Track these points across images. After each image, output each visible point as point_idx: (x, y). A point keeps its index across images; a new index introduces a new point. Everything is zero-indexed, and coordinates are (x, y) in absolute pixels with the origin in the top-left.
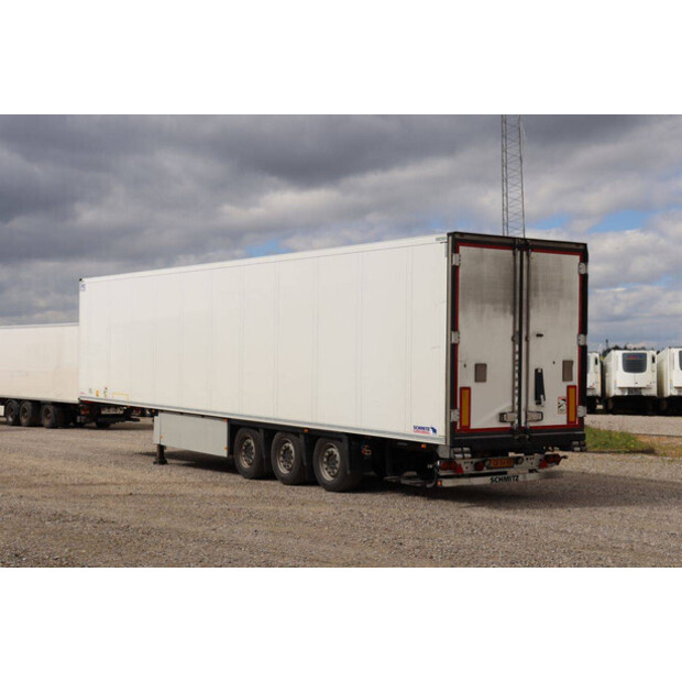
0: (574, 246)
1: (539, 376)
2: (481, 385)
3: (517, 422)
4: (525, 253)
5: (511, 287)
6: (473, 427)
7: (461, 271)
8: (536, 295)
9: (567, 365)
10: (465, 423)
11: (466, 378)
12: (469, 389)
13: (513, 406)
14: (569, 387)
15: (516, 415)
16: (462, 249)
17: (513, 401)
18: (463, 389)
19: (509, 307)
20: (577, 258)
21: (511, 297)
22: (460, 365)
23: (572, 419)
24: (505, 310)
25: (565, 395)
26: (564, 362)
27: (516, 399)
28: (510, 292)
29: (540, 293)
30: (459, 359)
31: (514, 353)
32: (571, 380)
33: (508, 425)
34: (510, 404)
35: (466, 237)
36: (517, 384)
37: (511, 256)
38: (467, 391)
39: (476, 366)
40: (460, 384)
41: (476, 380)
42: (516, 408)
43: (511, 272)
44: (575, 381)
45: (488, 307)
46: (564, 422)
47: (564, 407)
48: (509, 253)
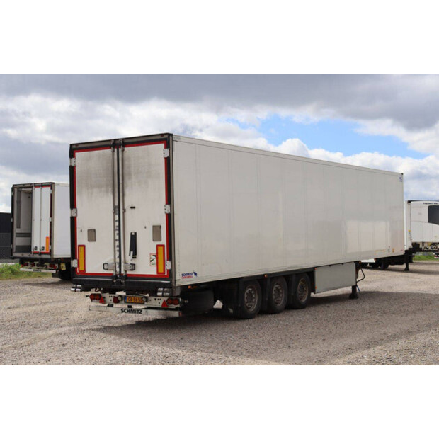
0: (160, 137)
1: (134, 238)
2: (92, 243)
3: (118, 270)
4: (120, 150)
5: (111, 175)
6: (87, 271)
7: (77, 169)
8: (130, 178)
9: (157, 229)
10: (82, 269)
11: (82, 239)
12: (84, 246)
13: (115, 259)
14: (158, 246)
15: (117, 266)
16: (77, 154)
17: (115, 255)
18: (80, 246)
19: (110, 189)
20: (162, 145)
21: (111, 182)
22: (78, 231)
23: (161, 270)
24: (107, 192)
25: (155, 252)
26: (154, 226)
27: (118, 254)
28: (111, 179)
29: (133, 177)
30: (78, 226)
31: (114, 221)
32: (161, 240)
33: (112, 272)
34: (113, 257)
35: (80, 146)
36: (117, 243)
37: (111, 153)
38: (82, 248)
39: (89, 230)
40: (79, 242)
41: (89, 241)
42: (118, 260)
43: (110, 165)
44: (164, 241)
45: (95, 190)
46: (155, 273)
47: (155, 261)
48: (109, 151)
